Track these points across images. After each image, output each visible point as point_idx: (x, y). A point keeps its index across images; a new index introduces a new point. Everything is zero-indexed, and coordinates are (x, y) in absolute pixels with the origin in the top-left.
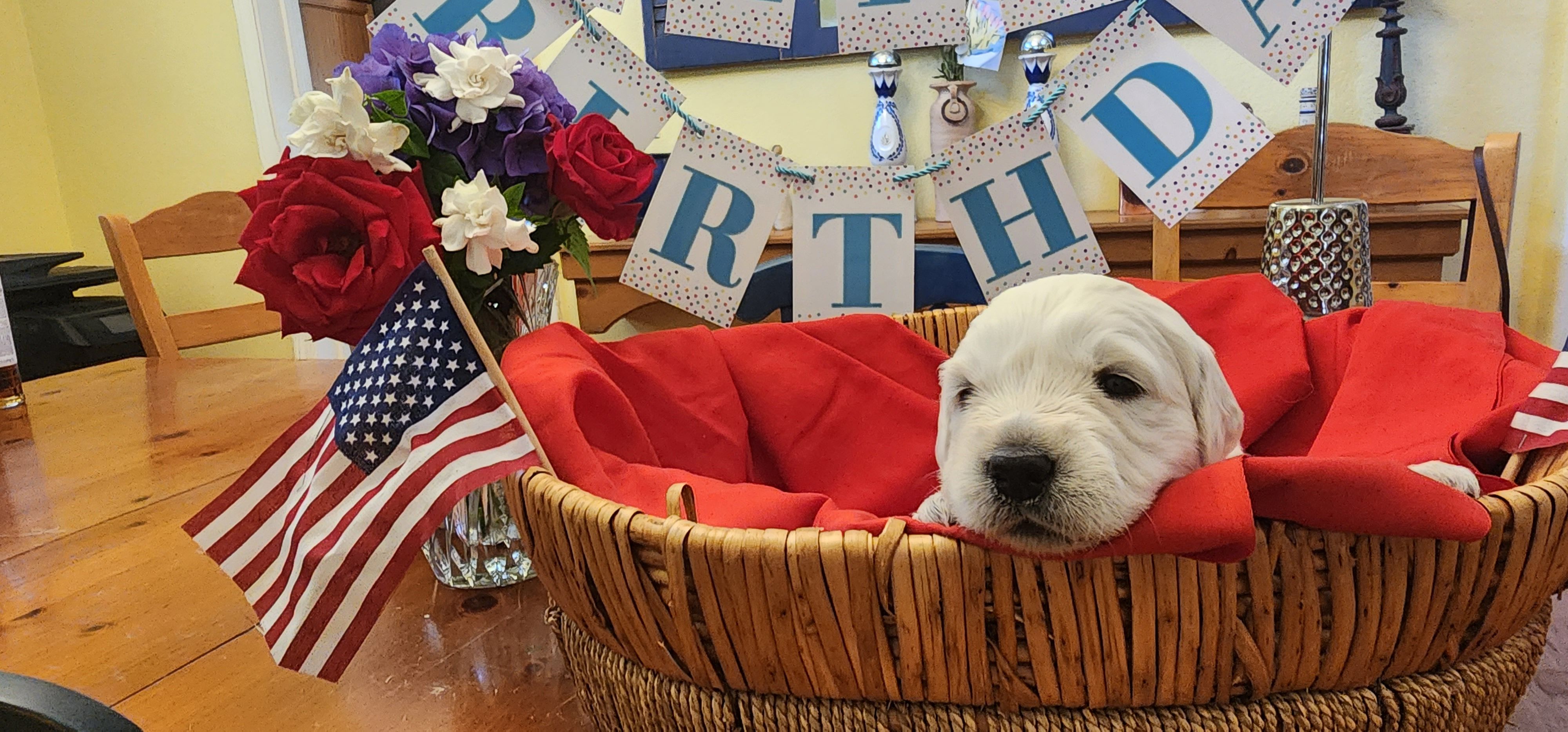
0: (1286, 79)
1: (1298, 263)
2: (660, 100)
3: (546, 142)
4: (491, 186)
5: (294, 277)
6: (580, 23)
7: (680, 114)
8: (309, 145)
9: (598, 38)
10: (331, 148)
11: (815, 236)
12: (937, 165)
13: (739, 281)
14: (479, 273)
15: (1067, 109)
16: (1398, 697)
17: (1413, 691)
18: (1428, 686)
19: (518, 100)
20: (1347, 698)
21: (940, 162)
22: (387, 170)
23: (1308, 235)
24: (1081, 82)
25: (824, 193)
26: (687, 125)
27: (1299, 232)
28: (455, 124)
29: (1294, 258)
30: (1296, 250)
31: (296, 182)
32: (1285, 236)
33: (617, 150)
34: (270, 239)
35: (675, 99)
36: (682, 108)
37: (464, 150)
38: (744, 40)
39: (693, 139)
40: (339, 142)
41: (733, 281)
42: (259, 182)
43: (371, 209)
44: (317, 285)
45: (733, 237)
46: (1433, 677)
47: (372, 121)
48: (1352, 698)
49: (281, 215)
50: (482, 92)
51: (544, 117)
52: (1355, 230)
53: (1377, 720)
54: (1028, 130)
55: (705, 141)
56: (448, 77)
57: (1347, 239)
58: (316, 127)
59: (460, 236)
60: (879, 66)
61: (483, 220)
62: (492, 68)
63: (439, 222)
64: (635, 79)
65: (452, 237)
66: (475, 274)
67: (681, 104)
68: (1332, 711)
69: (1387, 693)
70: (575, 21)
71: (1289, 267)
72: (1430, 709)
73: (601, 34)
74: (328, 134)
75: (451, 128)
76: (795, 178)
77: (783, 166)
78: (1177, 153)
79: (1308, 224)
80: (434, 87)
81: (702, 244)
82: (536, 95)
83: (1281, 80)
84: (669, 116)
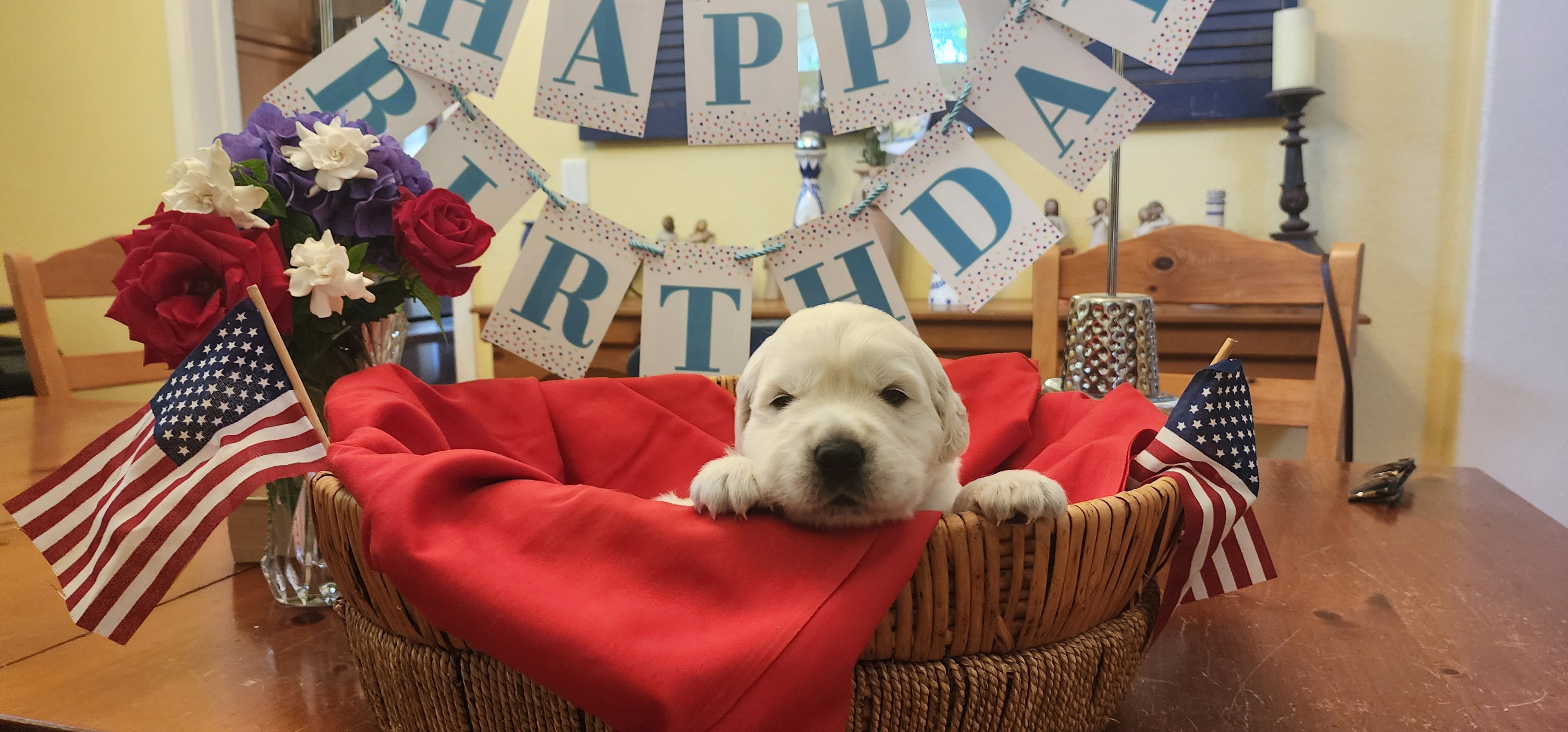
0: (1080, 187)
1: (1090, 351)
2: (526, 176)
3: (393, 209)
4: (336, 243)
5: (157, 313)
6: (457, 104)
7: (544, 190)
8: (180, 202)
9: (473, 118)
10: (198, 205)
11: (662, 304)
12: (773, 248)
13: (591, 342)
14: (320, 317)
15: (889, 204)
16: (963, 668)
17: (976, 667)
18: (989, 663)
19: (372, 173)
20: (922, 669)
21: (775, 245)
22: (248, 226)
23: (1097, 325)
24: (901, 182)
25: (672, 267)
26: (551, 201)
27: (1090, 323)
28: (313, 191)
29: (1086, 346)
30: (1089, 338)
31: (166, 233)
32: (1080, 325)
33: (459, 220)
34: (139, 280)
35: (540, 176)
36: (547, 185)
37: (319, 213)
38: (604, 128)
39: (555, 213)
40: (206, 200)
41: (585, 341)
42: (134, 231)
43: (228, 258)
44: (176, 320)
45: (587, 302)
46: (995, 658)
47: (237, 184)
48: (926, 669)
49: (150, 260)
50: (339, 165)
51: (396, 188)
52: (1138, 322)
53: (946, 687)
54: (854, 220)
55: (566, 215)
56: (309, 150)
57: (1131, 330)
58: (187, 187)
59: (305, 284)
60: (805, 148)
61: (325, 271)
62: (350, 145)
63: (289, 271)
64: (505, 156)
65: (298, 285)
66: (317, 317)
67: (545, 180)
68: (910, 678)
69: (955, 666)
70: (453, 102)
71: (1084, 352)
72: (989, 681)
73: (475, 114)
74: (197, 193)
75: (309, 193)
76: (645, 253)
77: (637, 241)
78: (981, 247)
79: (1097, 314)
80: (297, 158)
81: (558, 308)
82: (389, 170)
83: (1076, 188)
84: (534, 191)
